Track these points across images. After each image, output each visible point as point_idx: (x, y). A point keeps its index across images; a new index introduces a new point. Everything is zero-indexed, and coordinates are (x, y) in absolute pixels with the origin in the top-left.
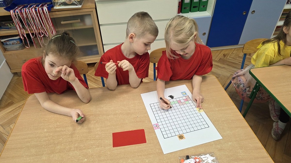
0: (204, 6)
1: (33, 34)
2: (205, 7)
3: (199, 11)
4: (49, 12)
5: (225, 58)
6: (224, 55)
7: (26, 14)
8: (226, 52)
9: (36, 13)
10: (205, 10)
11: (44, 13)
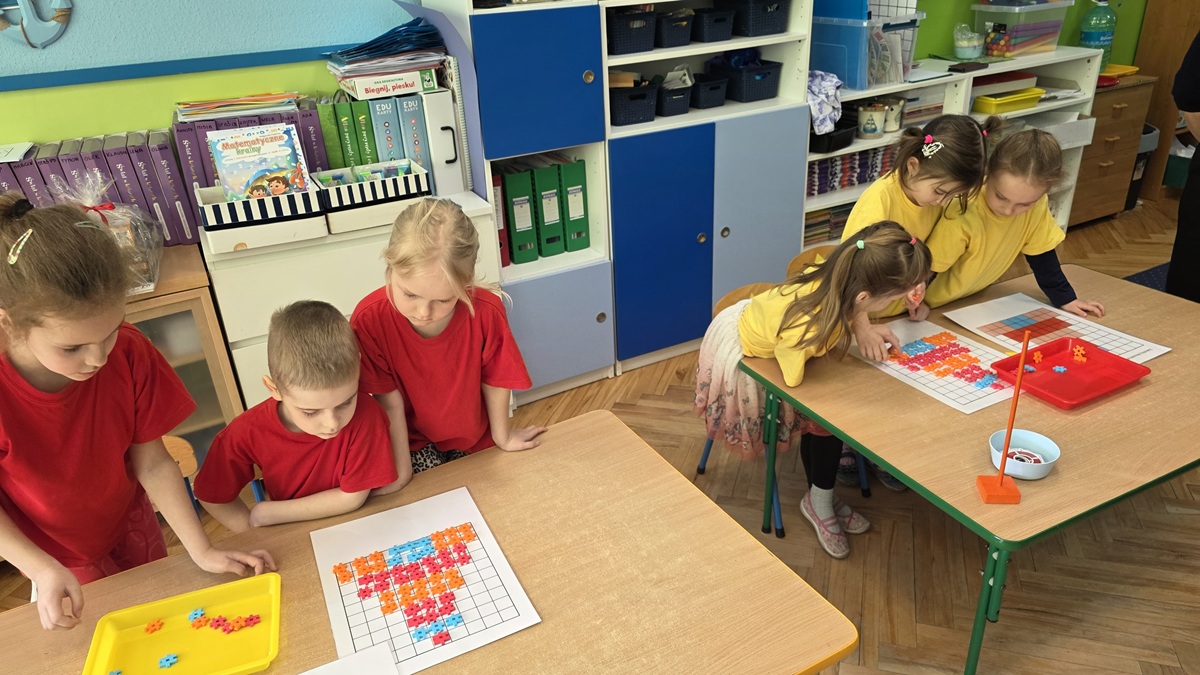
0: (579, 234)
2: (584, 235)
3: (566, 249)
5: (685, 384)
6: (680, 375)
8: (683, 365)
10: (586, 244)
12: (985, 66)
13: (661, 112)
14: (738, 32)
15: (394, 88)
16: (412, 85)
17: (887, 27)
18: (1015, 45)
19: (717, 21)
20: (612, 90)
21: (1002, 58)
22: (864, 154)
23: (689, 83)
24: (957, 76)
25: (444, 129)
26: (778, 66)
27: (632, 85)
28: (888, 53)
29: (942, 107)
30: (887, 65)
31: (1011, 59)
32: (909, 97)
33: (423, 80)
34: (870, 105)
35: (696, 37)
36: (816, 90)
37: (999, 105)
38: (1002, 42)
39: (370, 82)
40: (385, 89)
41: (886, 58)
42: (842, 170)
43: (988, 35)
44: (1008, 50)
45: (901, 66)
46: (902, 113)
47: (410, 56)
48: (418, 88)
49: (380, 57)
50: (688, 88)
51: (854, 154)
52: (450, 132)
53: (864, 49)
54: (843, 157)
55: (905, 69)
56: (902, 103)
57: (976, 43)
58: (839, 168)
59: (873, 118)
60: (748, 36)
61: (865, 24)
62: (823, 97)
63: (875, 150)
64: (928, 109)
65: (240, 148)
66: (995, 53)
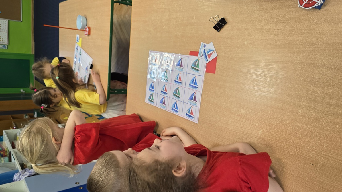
18: (2, 149)
36: (18, 179)
44: (5, 150)
66: (6, 154)
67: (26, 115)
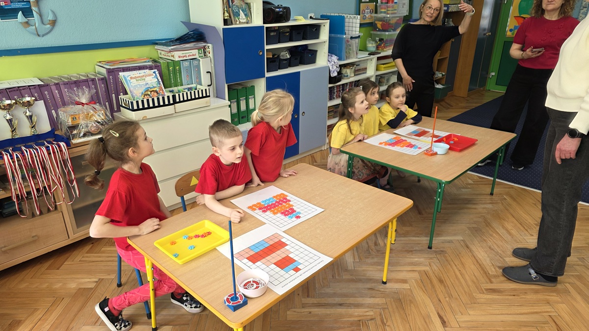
1: (38, 190)
4: (68, 149)
7: (32, 158)
9: (49, 154)
11: (61, 151)
12: (380, 53)
13: (280, 68)
14: (304, 39)
15: (189, 56)
16: (195, 55)
17: (352, 38)
18: (387, 46)
19: (298, 33)
20: (267, 58)
21: (383, 50)
22: (343, 85)
23: (289, 57)
24: (372, 56)
25: (207, 72)
26: (316, 51)
27: (271, 57)
28: (351, 48)
29: (366, 68)
30: (351, 52)
31: (386, 51)
32: (357, 64)
33: (199, 53)
34: (345, 67)
35: (291, 40)
36: (330, 60)
37: (385, 67)
38: (382, 45)
39: (180, 53)
40: (185, 56)
41: (350, 49)
42: (337, 91)
43: (377, 42)
44: (385, 48)
45: (355, 52)
46: (355, 70)
47: (194, 44)
48: (197, 56)
49: (184, 44)
50: (288, 59)
51: (340, 85)
52: (209, 74)
53: (344, 46)
54: (337, 86)
55: (357, 53)
56: (355, 66)
57: (374, 45)
58: (336, 90)
59: (348, 71)
60: (307, 39)
61: (344, 36)
62: (333, 63)
63: (347, 83)
64: (363, 69)
65: (137, 79)
66: (380, 49)
67: (443, 75)
